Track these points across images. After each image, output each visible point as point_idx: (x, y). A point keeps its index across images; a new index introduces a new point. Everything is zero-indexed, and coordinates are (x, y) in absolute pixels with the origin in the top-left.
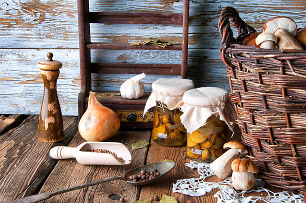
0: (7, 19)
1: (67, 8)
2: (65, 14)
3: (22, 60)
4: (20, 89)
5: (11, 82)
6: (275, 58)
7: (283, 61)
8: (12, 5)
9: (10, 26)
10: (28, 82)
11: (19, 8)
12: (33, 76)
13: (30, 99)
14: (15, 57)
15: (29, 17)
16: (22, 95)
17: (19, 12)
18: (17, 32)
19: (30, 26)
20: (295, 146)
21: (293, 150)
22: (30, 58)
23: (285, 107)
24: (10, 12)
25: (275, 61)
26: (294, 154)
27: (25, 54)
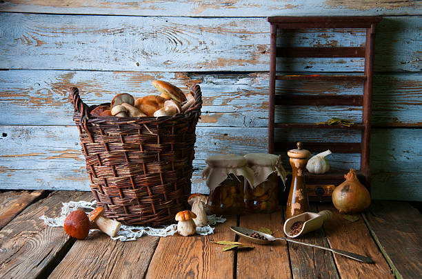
0: (38, 98)
1: (95, 88)
2: (93, 94)
3: (51, 137)
4: (46, 164)
5: (38, 158)
6: (135, 123)
7: (141, 125)
8: (44, 85)
9: (40, 104)
10: (54, 157)
11: (50, 88)
12: (59, 151)
13: (56, 174)
14: (44, 134)
15: (59, 96)
16: (48, 170)
17: (49, 91)
18: (46, 109)
19: (59, 104)
20: (150, 188)
21: (149, 190)
22: (58, 134)
23: (144, 158)
24: (41, 91)
25: (136, 125)
26: (150, 193)
27: (53, 131)
